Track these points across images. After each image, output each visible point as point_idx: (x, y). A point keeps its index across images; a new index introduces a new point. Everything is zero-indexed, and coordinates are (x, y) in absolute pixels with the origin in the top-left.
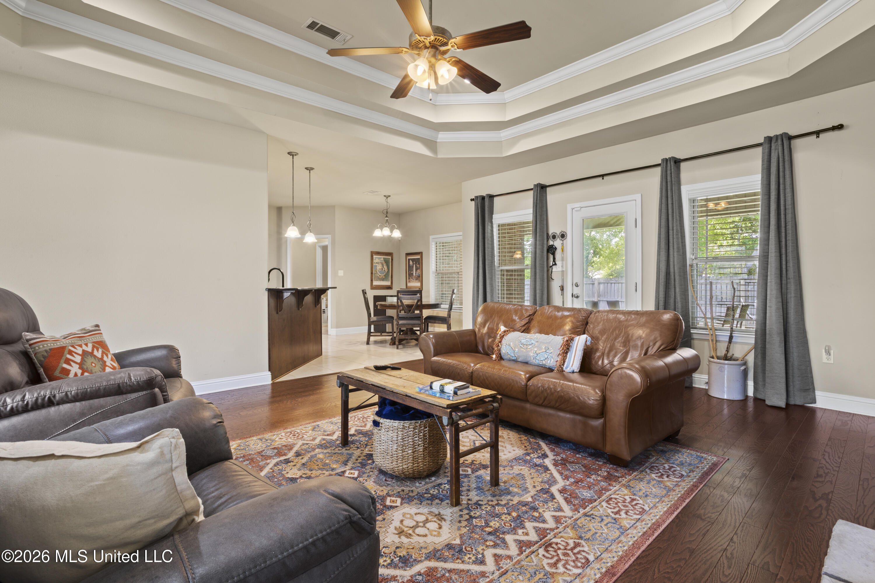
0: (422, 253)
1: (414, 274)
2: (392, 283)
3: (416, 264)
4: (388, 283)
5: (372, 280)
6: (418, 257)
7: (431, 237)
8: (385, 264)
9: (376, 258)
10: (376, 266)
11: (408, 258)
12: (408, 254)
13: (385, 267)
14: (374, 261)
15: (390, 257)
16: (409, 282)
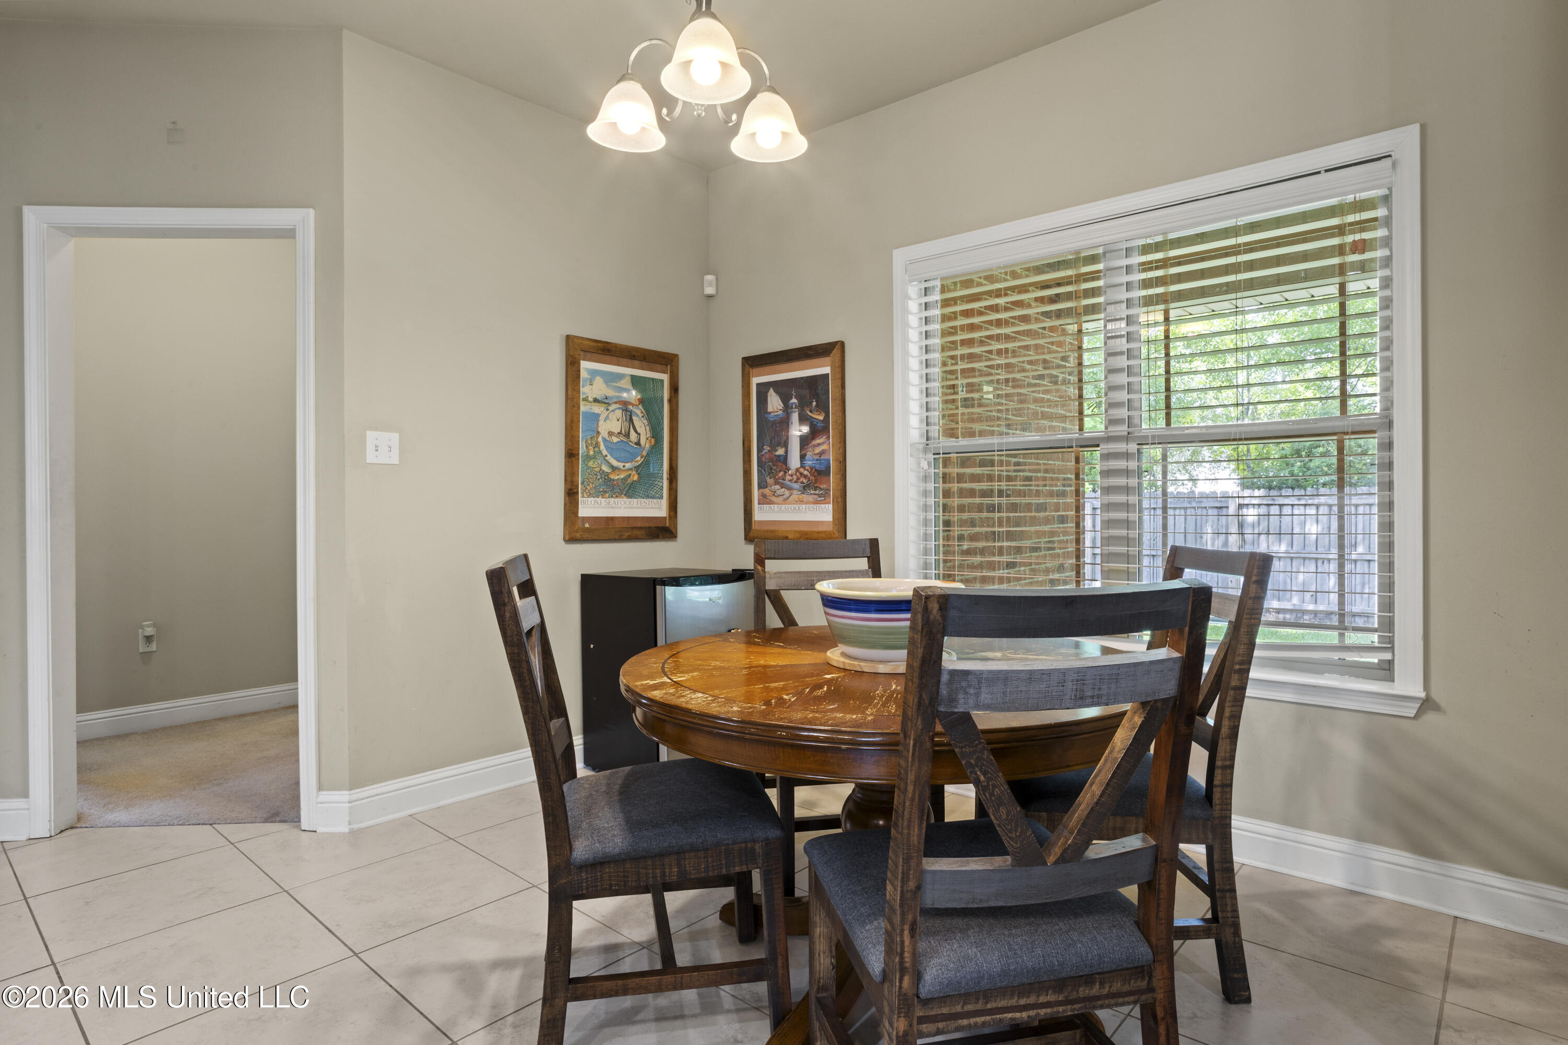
0: (842, 344)
1: (794, 462)
2: (673, 506)
3: (802, 405)
4: (656, 509)
5: (571, 494)
6: (821, 368)
7: (900, 257)
8: (638, 411)
9: (594, 373)
10: (596, 417)
11: (755, 381)
12: (753, 362)
13: (641, 424)
14: (586, 390)
15: (665, 377)
16: (764, 500)
